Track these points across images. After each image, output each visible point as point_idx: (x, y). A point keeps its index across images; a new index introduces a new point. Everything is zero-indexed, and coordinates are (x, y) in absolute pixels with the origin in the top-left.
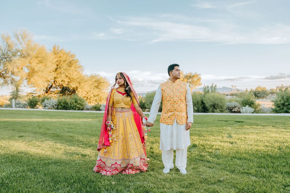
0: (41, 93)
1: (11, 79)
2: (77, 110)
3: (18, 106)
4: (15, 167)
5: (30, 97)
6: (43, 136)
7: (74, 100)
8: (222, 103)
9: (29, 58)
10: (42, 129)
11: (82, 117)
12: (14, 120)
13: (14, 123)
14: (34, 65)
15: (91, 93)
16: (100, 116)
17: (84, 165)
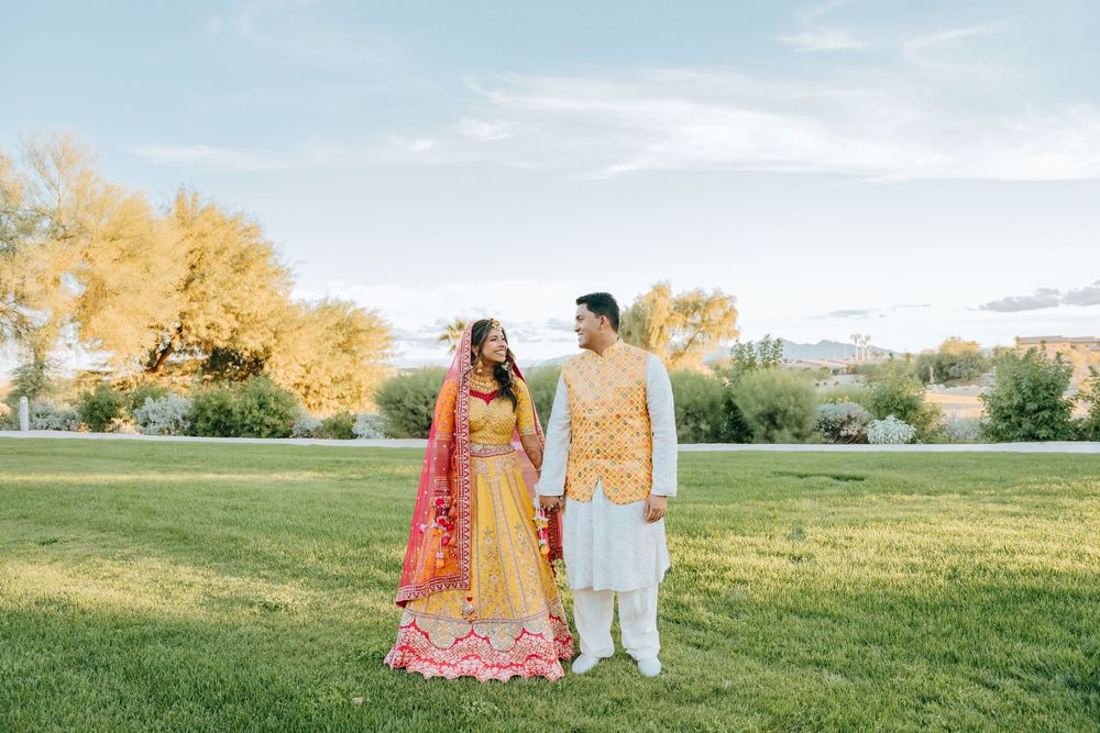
0: (131, 372)
1: (15, 319)
2: (267, 437)
3: (40, 422)
4: (19, 653)
5: (87, 389)
6: (131, 539)
7: (255, 401)
8: (800, 406)
9: (83, 242)
10: (130, 514)
11: (280, 465)
12: (25, 478)
13: (24, 492)
14: (102, 266)
15: (323, 371)
16: (349, 459)
17: (269, 641)
